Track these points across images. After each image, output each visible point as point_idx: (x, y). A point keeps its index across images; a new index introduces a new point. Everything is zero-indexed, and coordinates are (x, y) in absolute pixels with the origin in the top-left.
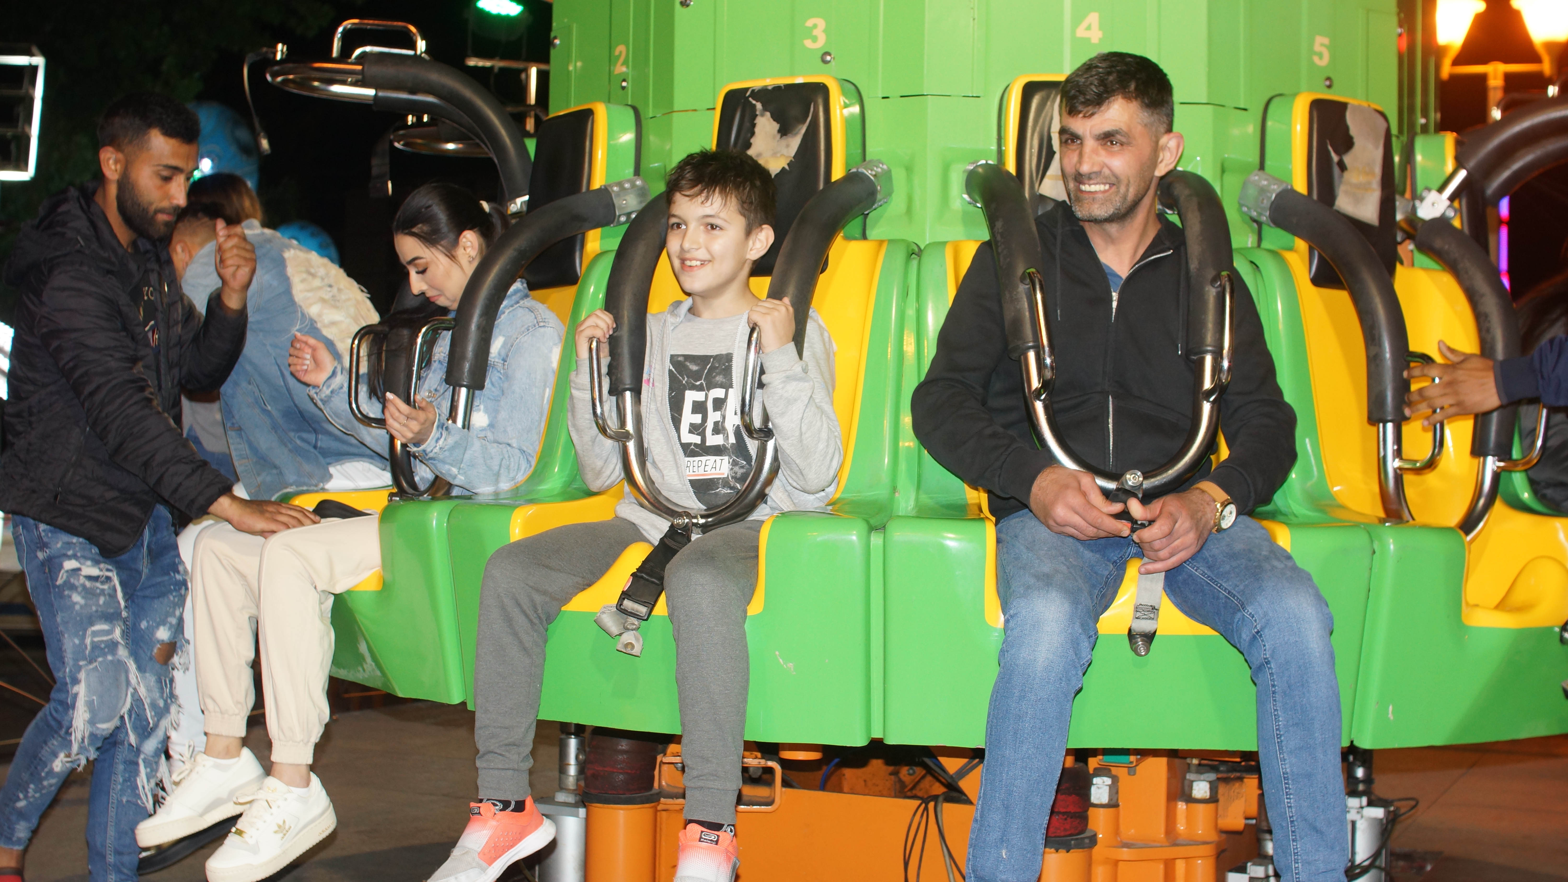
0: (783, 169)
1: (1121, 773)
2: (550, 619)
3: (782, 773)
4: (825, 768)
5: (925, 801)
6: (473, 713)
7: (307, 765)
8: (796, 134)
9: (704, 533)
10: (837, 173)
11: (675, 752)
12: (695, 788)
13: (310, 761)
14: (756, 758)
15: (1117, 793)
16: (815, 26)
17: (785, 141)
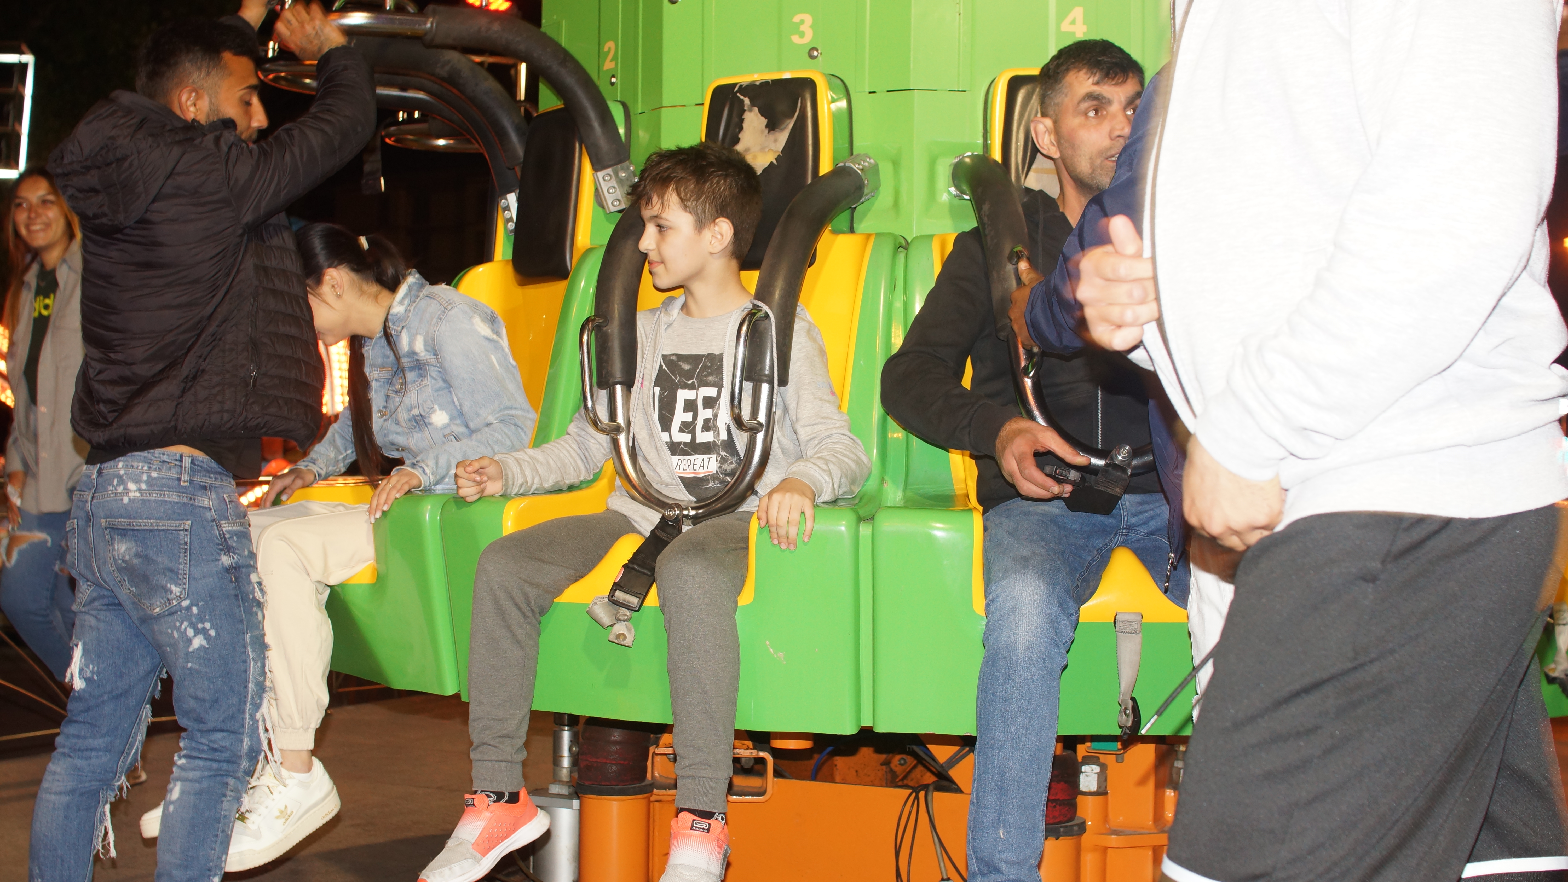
0: (772, 163)
1: (1109, 760)
2: (543, 611)
3: (774, 763)
4: (816, 756)
5: (916, 790)
6: (467, 705)
7: (308, 750)
8: (783, 130)
9: (694, 525)
10: (825, 167)
11: (667, 743)
12: (687, 777)
13: (311, 746)
14: (748, 748)
15: (1106, 780)
16: (802, 22)
17: (772, 137)
